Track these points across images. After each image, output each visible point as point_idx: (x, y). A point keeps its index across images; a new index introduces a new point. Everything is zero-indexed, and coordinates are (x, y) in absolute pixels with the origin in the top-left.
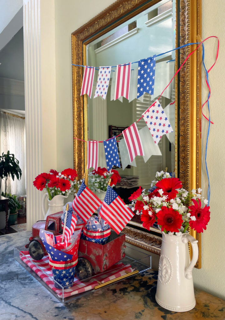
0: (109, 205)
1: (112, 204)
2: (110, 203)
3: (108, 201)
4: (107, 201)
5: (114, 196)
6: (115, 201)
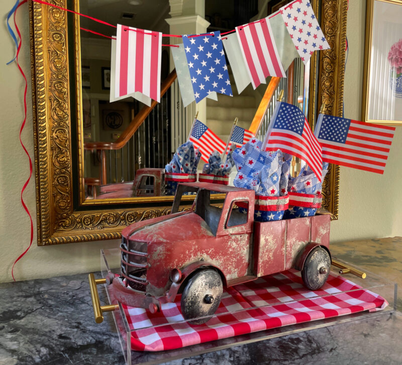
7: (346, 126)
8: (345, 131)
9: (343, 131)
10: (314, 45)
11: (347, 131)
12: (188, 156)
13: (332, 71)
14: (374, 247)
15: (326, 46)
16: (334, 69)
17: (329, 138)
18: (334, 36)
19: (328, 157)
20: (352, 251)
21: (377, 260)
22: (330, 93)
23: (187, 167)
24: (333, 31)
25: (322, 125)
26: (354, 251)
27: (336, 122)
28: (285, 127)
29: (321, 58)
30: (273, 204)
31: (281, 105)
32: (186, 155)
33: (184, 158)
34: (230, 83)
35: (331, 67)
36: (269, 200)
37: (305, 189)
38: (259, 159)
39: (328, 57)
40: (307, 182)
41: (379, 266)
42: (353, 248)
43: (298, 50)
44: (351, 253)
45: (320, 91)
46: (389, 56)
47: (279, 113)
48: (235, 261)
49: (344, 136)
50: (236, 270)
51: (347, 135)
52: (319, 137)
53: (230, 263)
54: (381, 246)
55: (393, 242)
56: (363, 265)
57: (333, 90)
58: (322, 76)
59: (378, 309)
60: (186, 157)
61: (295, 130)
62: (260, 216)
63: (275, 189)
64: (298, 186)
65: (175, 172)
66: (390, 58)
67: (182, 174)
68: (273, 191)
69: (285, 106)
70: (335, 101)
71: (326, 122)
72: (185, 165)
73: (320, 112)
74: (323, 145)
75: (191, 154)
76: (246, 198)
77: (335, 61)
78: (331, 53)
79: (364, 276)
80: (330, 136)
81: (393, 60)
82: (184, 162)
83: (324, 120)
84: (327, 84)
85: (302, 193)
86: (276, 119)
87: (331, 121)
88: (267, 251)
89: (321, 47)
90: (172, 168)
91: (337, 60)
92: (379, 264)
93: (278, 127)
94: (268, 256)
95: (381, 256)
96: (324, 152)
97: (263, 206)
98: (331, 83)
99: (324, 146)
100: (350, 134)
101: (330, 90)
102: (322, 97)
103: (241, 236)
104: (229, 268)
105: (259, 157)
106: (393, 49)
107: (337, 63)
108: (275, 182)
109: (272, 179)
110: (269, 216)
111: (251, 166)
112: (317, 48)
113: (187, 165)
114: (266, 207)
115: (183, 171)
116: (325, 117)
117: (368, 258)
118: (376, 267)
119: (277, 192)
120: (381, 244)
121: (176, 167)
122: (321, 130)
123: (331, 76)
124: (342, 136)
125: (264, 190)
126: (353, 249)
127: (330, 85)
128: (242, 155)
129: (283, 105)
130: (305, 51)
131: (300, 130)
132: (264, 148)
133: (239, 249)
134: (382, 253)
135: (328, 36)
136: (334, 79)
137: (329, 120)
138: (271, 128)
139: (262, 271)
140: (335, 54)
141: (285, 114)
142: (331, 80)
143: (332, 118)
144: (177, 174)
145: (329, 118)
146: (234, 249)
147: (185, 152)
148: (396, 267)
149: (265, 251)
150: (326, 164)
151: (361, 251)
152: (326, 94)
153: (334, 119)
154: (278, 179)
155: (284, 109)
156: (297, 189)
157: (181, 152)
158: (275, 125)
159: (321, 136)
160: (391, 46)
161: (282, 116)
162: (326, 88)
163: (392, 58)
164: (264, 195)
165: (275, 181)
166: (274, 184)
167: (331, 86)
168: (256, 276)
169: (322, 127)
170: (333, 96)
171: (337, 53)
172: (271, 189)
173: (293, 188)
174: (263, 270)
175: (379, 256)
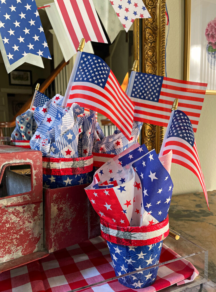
0: (159, 101)
1: (161, 97)
2: (158, 97)
3: (154, 96)
4: (151, 99)
5: (157, 83)
6: (163, 90)
7: (159, 84)
8: (158, 89)
9: (156, 89)
10: (135, 13)
11: (160, 89)
12: (30, 125)
13: (154, 42)
14: (195, 201)
15: (147, 15)
16: (156, 39)
17: (142, 97)
18: (154, 7)
19: (142, 116)
20: (174, 206)
21: (196, 214)
22: (153, 62)
23: (29, 135)
24: (153, 3)
25: (134, 84)
26: (177, 206)
27: (148, 79)
28: (91, 80)
29: (143, 29)
30: (67, 167)
31: (82, 56)
32: (28, 123)
33: (27, 126)
34: (48, 45)
35: (153, 37)
36: (62, 163)
37: (115, 150)
38: (57, 115)
39: (150, 28)
40: (116, 142)
41: (196, 221)
42: (177, 202)
43: (125, 28)
44: (174, 208)
45: (143, 61)
46: (207, 32)
47: (80, 64)
48: (16, 238)
49: (157, 94)
50: (18, 248)
51: (160, 93)
52: (131, 96)
53: (9, 241)
54: (201, 200)
55: (212, 195)
56: (182, 220)
57: (156, 59)
58: (144, 46)
59: (187, 281)
60: (28, 126)
61: (96, 82)
62: (54, 181)
63: (71, 149)
64: (108, 147)
65: (18, 139)
66: (207, 34)
67: (25, 141)
68: (68, 152)
69: (86, 57)
70: (158, 69)
71: (138, 80)
72: (27, 133)
73: (133, 69)
74: (135, 104)
75: (33, 123)
76: (26, 161)
77: (156, 32)
78: (152, 24)
79: (178, 238)
80: (143, 94)
81: (210, 35)
82: (26, 130)
83: (136, 77)
84: (150, 53)
85: (112, 154)
86: (77, 72)
87: (143, 78)
88: (61, 222)
89: (142, 16)
90: (15, 135)
91: (158, 30)
92: (198, 219)
93: (79, 80)
94: (63, 226)
95: (200, 210)
96: (136, 111)
97: (55, 170)
98: (153, 53)
99: (137, 105)
100: (163, 92)
101: (153, 59)
102: (145, 65)
103: (23, 208)
104: (7, 247)
105: (57, 113)
106: (210, 26)
107: (158, 34)
108: (70, 141)
109: (66, 138)
110: (65, 181)
111: (49, 125)
112: (138, 17)
113: (29, 133)
114: (59, 171)
115: (25, 138)
116: (137, 75)
117: (188, 212)
118: (193, 223)
119: (73, 153)
120: (201, 198)
121: (19, 135)
122: (133, 88)
123: (153, 46)
124: (155, 94)
125: (56, 151)
126: (176, 204)
127: (153, 54)
128: (42, 113)
129: (84, 56)
130: (126, 18)
131: (102, 82)
132: (65, 104)
133: (21, 223)
134: (201, 207)
135: (149, 8)
136: (156, 49)
137: (141, 78)
138: (72, 81)
139: (55, 245)
140: (156, 25)
141: (86, 66)
142: (153, 49)
143: (144, 76)
144: (19, 141)
145: (142, 75)
146: (13, 223)
147: (27, 121)
148: (211, 222)
149: (58, 223)
150: (140, 123)
151: (182, 206)
152: (149, 63)
153: (146, 76)
154: (74, 137)
155: (85, 59)
156: (106, 150)
157: (22, 121)
158: (76, 78)
159: (133, 95)
160: (207, 24)
161: (83, 68)
162: (149, 57)
163: (209, 34)
164: (57, 156)
165: (70, 139)
166: (69, 143)
167: (153, 56)
168: (48, 252)
169: (135, 85)
170: (156, 65)
171: (158, 24)
172: (66, 149)
173: (102, 149)
174: (57, 244)
175: (198, 210)
